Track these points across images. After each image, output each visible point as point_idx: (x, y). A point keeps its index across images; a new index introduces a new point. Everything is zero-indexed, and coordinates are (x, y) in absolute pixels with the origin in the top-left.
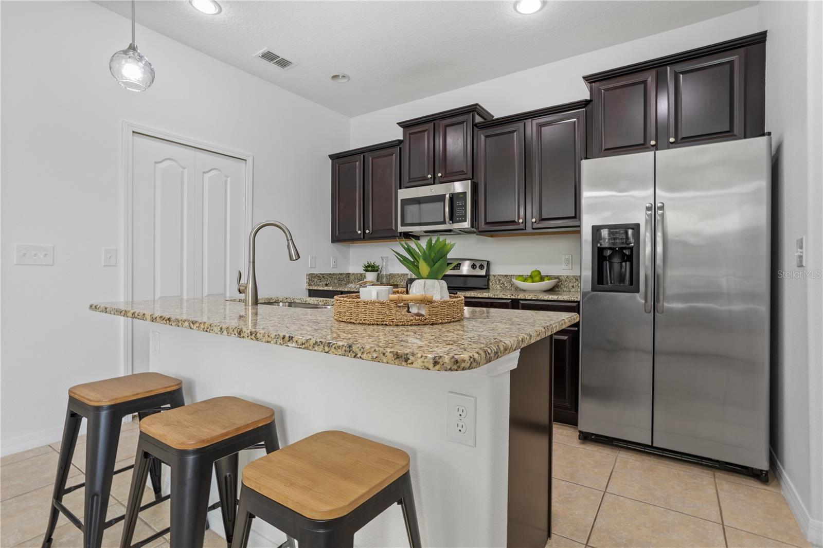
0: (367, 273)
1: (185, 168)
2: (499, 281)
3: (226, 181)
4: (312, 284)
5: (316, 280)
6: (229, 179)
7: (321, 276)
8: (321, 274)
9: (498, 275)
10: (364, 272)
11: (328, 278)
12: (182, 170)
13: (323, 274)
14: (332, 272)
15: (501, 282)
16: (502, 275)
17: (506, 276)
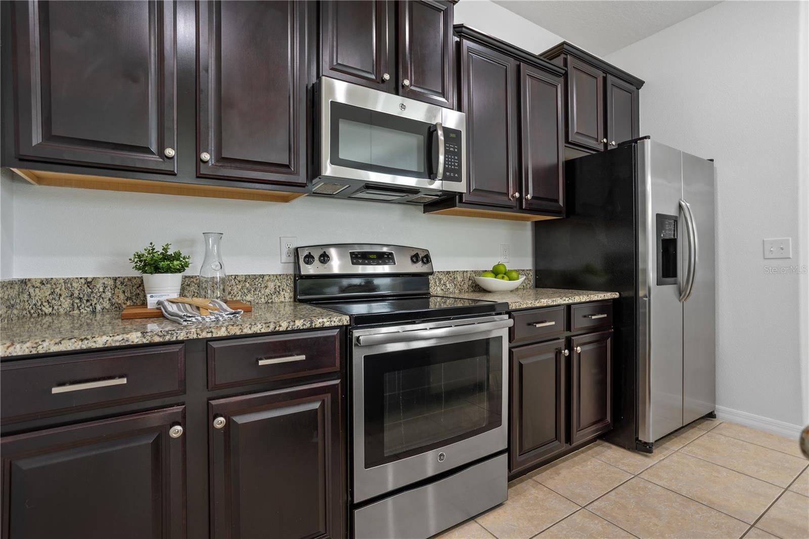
2: (440, 280)
9: (438, 272)
15: (442, 282)
16: (444, 272)
17: (448, 272)
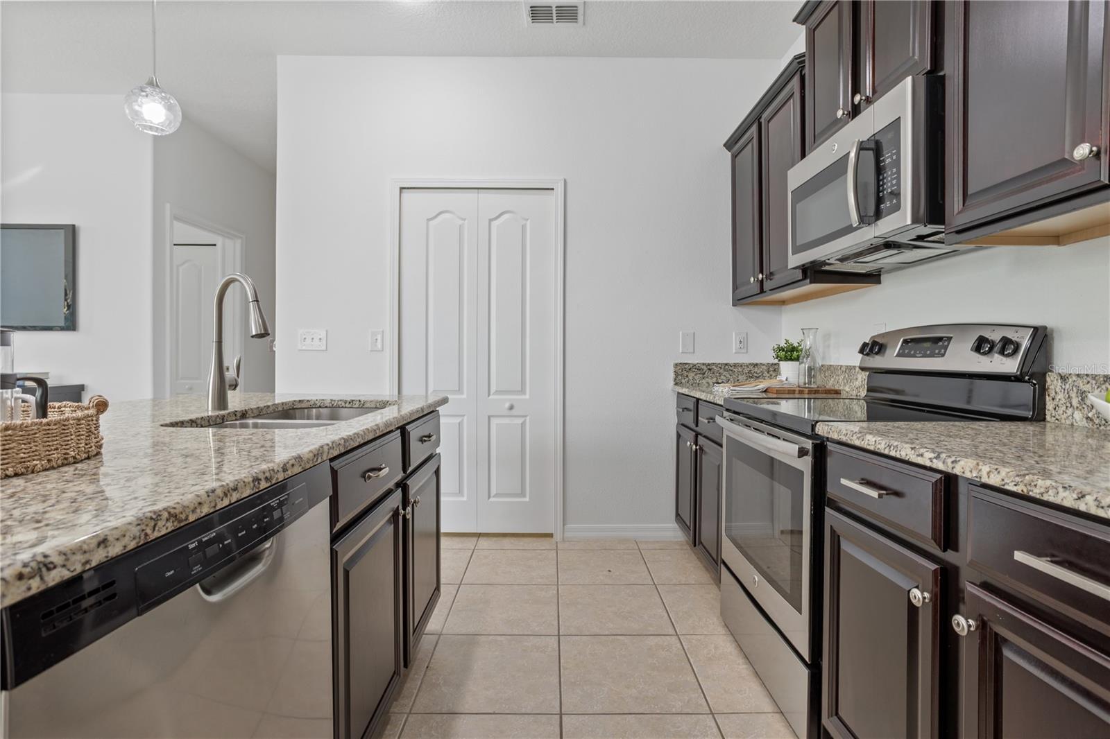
0: (781, 362)
1: (464, 220)
3: (524, 228)
4: (683, 381)
5: (693, 374)
6: (528, 222)
7: (705, 368)
8: (704, 364)
10: (776, 361)
11: (721, 371)
12: (461, 222)
13: (709, 365)
14: (731, 362)
